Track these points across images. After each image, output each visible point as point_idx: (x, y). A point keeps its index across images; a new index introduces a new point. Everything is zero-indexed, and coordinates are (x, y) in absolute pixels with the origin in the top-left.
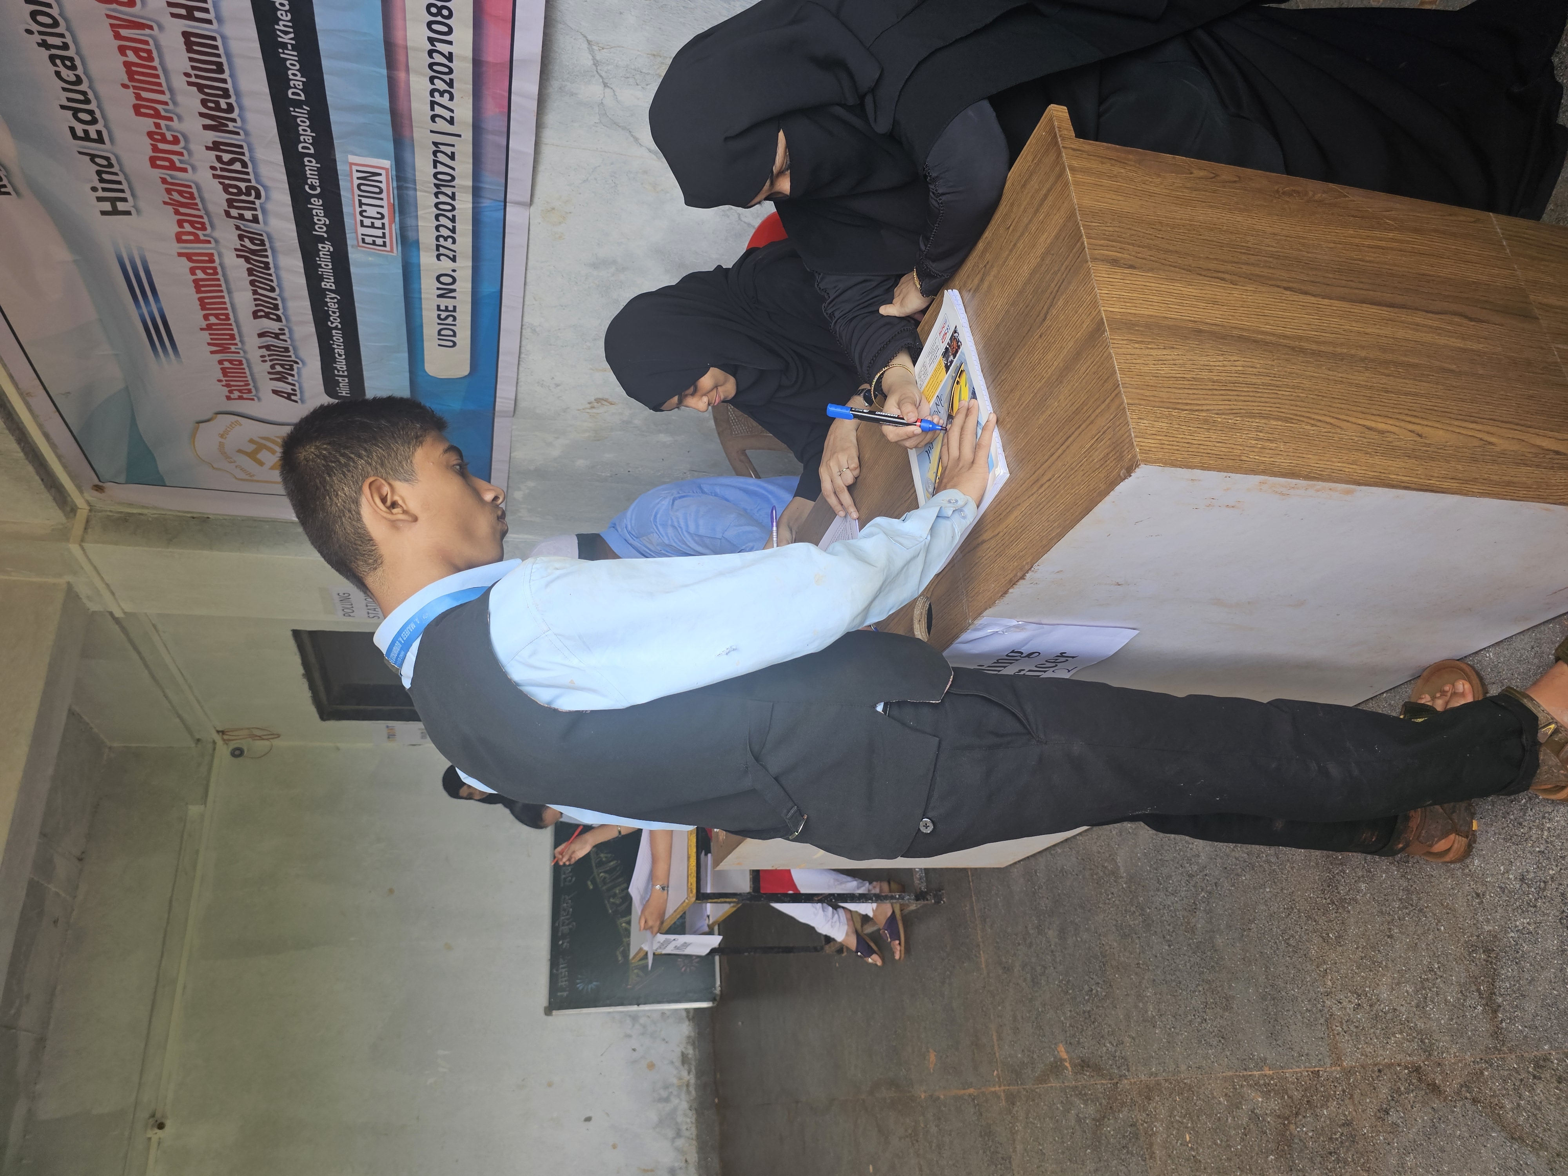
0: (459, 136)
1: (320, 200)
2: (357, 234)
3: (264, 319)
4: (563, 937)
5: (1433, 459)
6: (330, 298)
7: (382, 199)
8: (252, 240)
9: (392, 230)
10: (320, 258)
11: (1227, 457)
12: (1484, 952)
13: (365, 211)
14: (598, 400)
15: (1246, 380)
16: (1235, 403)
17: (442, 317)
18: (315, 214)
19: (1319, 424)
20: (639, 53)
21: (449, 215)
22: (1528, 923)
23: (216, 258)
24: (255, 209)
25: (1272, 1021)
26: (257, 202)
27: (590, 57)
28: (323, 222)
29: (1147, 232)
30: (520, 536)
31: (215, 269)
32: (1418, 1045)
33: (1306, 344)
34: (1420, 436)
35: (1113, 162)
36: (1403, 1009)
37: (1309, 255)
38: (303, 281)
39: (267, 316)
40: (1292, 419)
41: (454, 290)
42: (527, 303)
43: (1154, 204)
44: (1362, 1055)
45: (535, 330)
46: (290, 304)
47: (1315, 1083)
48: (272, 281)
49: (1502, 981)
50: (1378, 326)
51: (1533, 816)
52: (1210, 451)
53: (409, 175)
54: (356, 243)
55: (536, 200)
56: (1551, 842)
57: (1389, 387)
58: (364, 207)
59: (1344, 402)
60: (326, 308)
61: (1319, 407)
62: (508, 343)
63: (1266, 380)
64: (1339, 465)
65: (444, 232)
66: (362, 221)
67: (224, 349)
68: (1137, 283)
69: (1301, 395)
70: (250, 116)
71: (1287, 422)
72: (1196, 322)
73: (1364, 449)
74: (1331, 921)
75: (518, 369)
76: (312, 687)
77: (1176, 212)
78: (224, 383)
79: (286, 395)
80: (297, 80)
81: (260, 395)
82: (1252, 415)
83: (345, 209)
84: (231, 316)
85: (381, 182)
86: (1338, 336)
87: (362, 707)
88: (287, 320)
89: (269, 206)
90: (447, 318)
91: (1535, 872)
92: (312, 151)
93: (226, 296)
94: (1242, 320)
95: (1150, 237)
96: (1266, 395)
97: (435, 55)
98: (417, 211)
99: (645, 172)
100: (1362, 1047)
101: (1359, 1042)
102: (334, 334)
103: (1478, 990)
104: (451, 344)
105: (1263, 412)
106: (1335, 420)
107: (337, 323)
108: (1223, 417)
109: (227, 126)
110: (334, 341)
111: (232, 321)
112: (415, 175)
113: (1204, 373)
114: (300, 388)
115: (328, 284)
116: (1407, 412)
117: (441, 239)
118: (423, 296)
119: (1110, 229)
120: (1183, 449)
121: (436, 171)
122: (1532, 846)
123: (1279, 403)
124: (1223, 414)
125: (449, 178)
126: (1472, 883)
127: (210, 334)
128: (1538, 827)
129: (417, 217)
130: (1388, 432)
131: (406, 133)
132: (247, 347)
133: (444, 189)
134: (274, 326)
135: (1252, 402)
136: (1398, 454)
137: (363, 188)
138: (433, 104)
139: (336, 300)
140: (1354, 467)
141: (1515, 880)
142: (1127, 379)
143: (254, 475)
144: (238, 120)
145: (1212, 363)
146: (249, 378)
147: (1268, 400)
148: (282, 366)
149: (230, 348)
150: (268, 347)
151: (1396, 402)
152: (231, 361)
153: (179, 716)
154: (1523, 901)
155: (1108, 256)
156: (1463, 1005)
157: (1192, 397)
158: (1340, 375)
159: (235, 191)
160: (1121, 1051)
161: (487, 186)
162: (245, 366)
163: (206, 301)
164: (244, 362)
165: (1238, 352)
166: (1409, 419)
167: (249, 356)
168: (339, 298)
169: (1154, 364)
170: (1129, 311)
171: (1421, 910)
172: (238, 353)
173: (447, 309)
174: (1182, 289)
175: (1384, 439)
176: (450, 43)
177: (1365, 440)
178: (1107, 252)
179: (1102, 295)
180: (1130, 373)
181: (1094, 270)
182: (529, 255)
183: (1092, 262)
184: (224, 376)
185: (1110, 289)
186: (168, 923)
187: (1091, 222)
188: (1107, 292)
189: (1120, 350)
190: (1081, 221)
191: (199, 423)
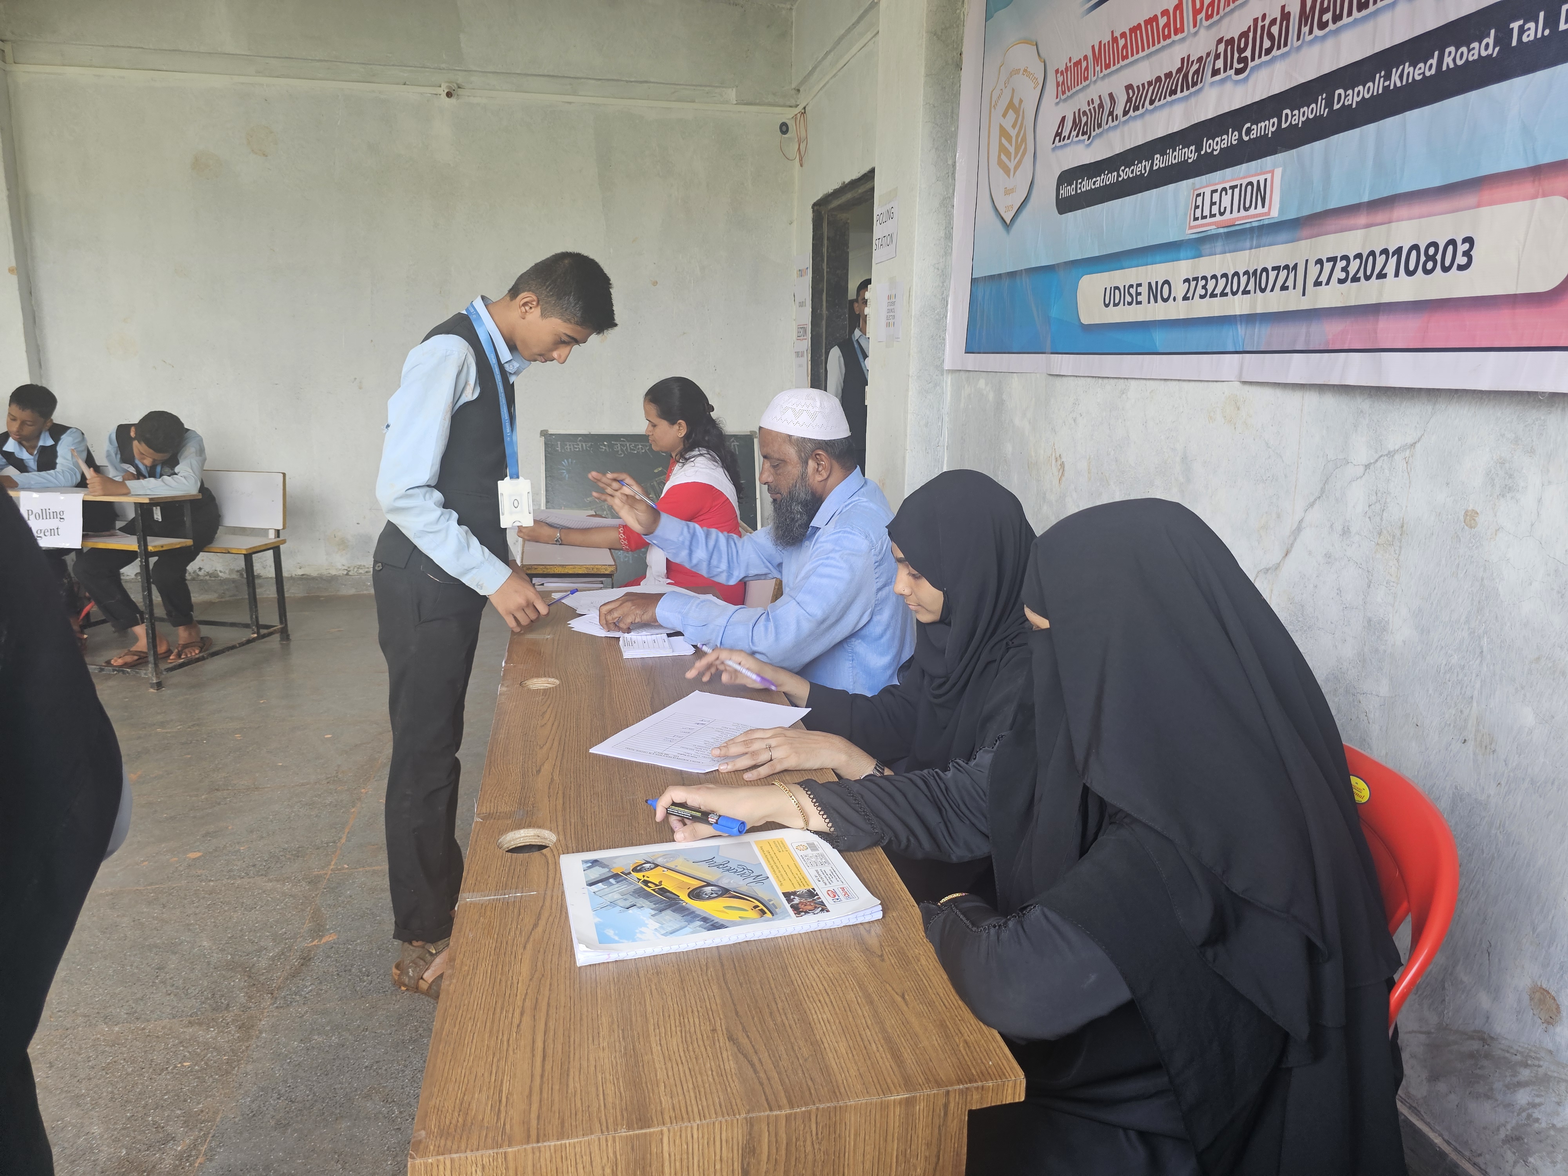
0: (1304, 295)
1: (1236, 142)
2: (1204, 187)
3: (1125, 97)
6: (1145, 166)
7: (1239, 211)
8: (1197, 72)
9: (1210, 226)
10: (1182, 149)
13: (1226, 194)
14: (1062, 465)
17: (1131, 289)
18: (1223, 137)
20: (1404, 508)
21: (1228, 290)
23: (1180, 36)
24: (1225, 71)
26: (1233, 71)
27: (1397, 447)
28: (1215, 148)
30: (949, 388)
31: (1169, 36)
38: (1160, 134)
39: (1129, 100)
41: (1156, 301)
42: (1148, 382)
45: (1123, 393)
46: (1137, 125)
48: (1160, 100)
53: (1265, 240)
54: (1197, 187)
55: (1247, 388)
58: (1230, 192)
60: (1136, 162)
65: (1211, 285)
66: (1216, 191)
67: (1097, 59)
70: (1316, 49)
75: (1089, 377)
76: (837, 193)
78: (1069, 65)
79: (1060, 131)
80: (1352, 97)
81: (1061, 104)
83: (1228, 171)
84: (1126, 62)
85: (1256, 208)
87: (826, 242)
88: (1125, 122)
89: (1229, 85)
90: (1131, 295)
92: (1284, 126)
93: (1145, 53)
97: (1384, 256)
98: (1230, 252)
99: (1279, 516)
102: (1113, 174)
104: (1107, 302)
107: (1123, 176)
109: (1306, 25)
110: (1107, 175)
111: (1122, 63)
112: (1264, 246)
114: (1065, 145)
115: (1159, 162)
117: (1204, 282)
118: (1149, 267)
121: (1270, 269)
125: (1263, 286)
127: (1109, 42)
129: (1225, 253)
131: (1306, 232)
132: (1100, 83)
133: (1252, 280)
134: (1119, 111)
137: (1249, 187)
138: (1333, 260)
139: (1143, 172)
142: (548, 1155)
143: (995, 108)
144: (1312, 37)
146: (1074, 90)
148: (1086, 123)
149: (1098, 66)
150: (1101, 106)
152: (1087, 68)
153: (814, 68)
155: (759, 1141)
159: (1242, 45)
161: (1256, 330)
162: (1084, 84)
163: (1138, 32)
164: (1087, 82)
167: (1092, 86)
168: (1146, 175)
170: (667, 1164)
172: (1094, 76)
173: (1139, 294)
176: (1397, 275)
178: (766, 1140)
179: (689, 1129)
180: (559, 1160)
181: (732, 1121)
182: (1193, 383)
183: (746, 1118)
184: (1074, 63)
185: (701, 1141)
186: (627, 82)
187: (817, 1123)
188: (695, 1136)
189: (597, 1148)
190: (817, 1109)
191: (1036, 45)
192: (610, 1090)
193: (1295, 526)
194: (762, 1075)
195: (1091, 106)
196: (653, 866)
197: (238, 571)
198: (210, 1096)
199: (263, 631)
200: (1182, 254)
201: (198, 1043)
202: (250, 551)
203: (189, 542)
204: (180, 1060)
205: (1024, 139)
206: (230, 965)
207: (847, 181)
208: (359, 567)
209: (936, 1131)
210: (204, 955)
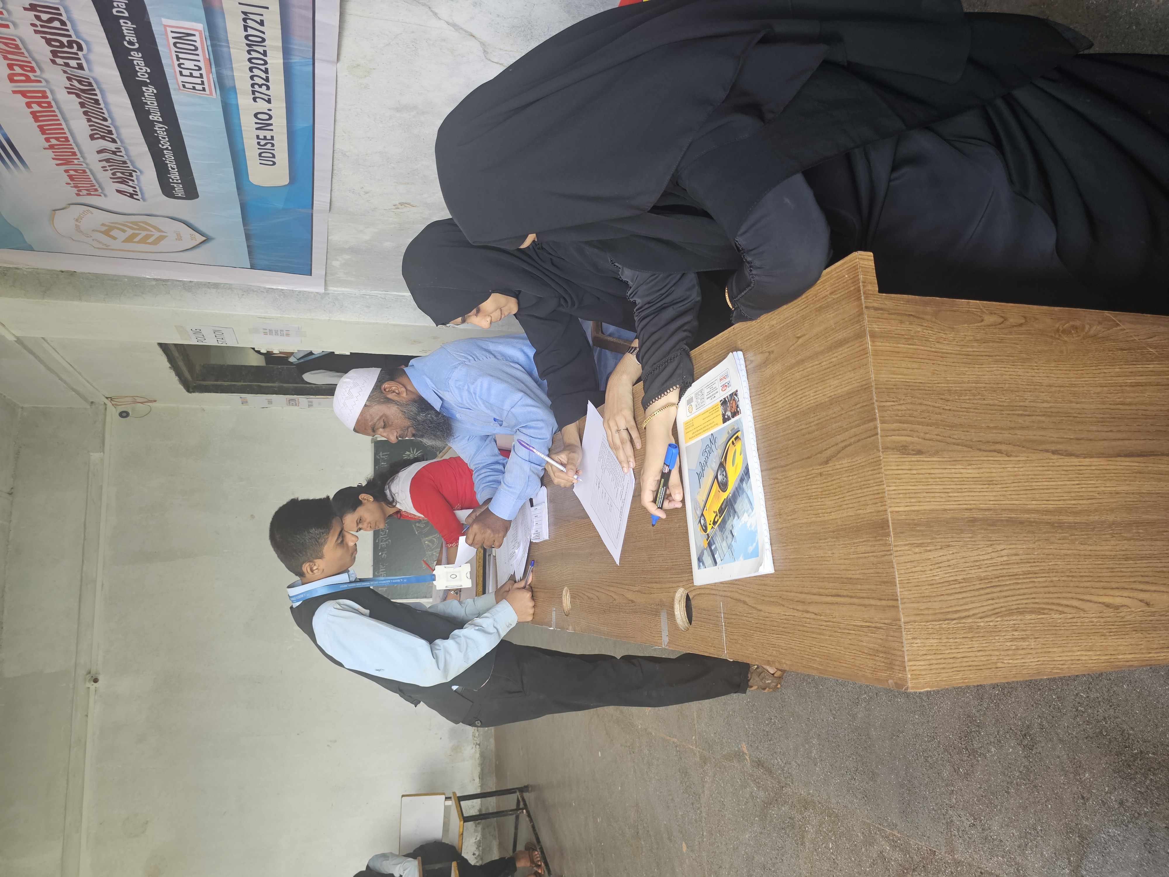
0: (267, 8)
1: (140, 54)
2: (177, 81)
3: (100, 140)
4: (382, 550)
5: (1155, 629)
6: (159, 128)
7: (198, 55)
8: (80, 82)
9: (209, 80)
10: (145, 97)
11: (985, 667)
12: (1079, 836)
13: (183, 64)
14: (401, 204)
15: (1010, 571)
16: (997, 601)
17: (261, 144)
18: (136, 64)
19: (1066, 610)
21: (263, 68)
22: (1118, 834)
23: (49, 94)
24: (79, 59)
25: (905, 804)
26: (79, 53)
28: (144, 71)
29: (937, 405)
30: (339, 289)
31: (49, 103)
32: (1014, 871)
33: (1065, 517)
34: (1148, 604)
35: (911, 318)
36: (1008, 844)
37: (1078, 406)
38: (132, 114)
39: (103, 138)
40: (1044, 609)
41: (271, 125)
42: (337, 135)
43: (945, 368)
44: (970, 857)
45: (345, 154)
46: (124, 132)
47: (931, 857)
48: (103, 113)
49: (1089, 862)
50: (1127, 482)
51: (1141, 765)
52: (971, 663)
53: (222, 36)
54: (177, 87)
55: (342, 58)
56: (1151, 790)
57: (1129, 553)
58: (182, 61)
59: (1090, 579)
60: (156, 135)
61: (1068, 589)
62: (321, 165)
63: (1026, 568)
64: (1078, 653)
65: (258, 80)
66: (181, 72)
67: (67, 162)
68: (923, 471)
69: (1054, 579)
71: (1040, 613)
72: (971, 509)
73: (1101, 631)
74: (962, 760)
75: (332, 181)
76: (179, 373)
77: (964, 374)
78: (72, 185)
79: (129, 195)
81: (106, 192)
82: (1010, 612)
83: (164, 61)
84: (70, 138)
86: (1093, 501)
87: (219, 383)
88: (122, 141)
89: (92, 57)
90: (266, 144)
91: (1133, 804)
92: (126, 15)
93: (62, 123)
94: (1012, 499)
95: (938, 410)
96: (1024, 586)
98: (232, 64)
99: (444, 40)
100: (971, 852)
101: (969, 847)
102: (166, 153)
103: (1069, 859)
104: (272, 163)
105: (1020, 606)
106: (1080, 602)
107: (167, 145)
108: (986, 619)
110: (166, 158)
111: (72, 142)
112: (227, 37)
113: (973, 571)
114: (141, 190)
115: (156, 116)
116: (1141, 579)
117: (256, 86)
118: (243, 128)
119: (903, 407)
120: (949, 666)
121: (246, 33)
122: (1135, 785)
123: (1035, 593)
124: (987, 616)
125: (260, 40)
126: (1080, 788)
127: (53, 152)
128: (1143, 774)
129: (232, 68)
130: (1122, 606)
131: (216, 3)
132: (89, 161)
133: (255, 48)
134: (111, 146)
135: (1012, 596)
136: (1128, 629)
137: (178, 45)
139: (164, 129)
140: (1090, 653)
141: (1115, 801)
142: (906, 593)
143: (109, 246)
145: (981, 558)
146: (94, 182)
147: (1026, 591)
148: (122, 173)
149: (73, 162)
150: (107, 160)
151: (1132, 570)
152: (76, 171)
153: (74, 390)
154: (1118, 818)
155: (898, 442)
156: (1055, 863)
157: (962, 602)
158: (1090, 548)
159: (57, 44)
160: (788, 768)
161: (296, 47)
162: (89, 173)
163: (45, 128)
164: (87, 171)
165: (1005, 539)
166: (1141, 587)
167: (91, 167)
168: (167, 128)
169: (931, 570)
170: (913, 508)
171: (1035, 786)
172: (81, 165)
173: (265, 138)
174: (962, 471)
175: (1118, 615)
177: (1102, 620)
178: (898, 437)
179: (890, 492)
180: (909, 585)
181: (884, 462)
182: (338, 99)
183: (883, 452)
184: (71, 181)
185: (898, 484)
186: (85, 539)
187: (886, 401)
188: (894, 488)
189: (902, 558)
190: (877, 401)
191: (55, 210)
192: (861, 549)
193: (451, 28)
194: (852, 440)
195: (108, 168)
196: (702, 518)
197: (476, 826)
198: (853, 828)
199: (522, 805)
200: (233, 102)
201: (816, 838)
202: (462, 818)
203: (454, 865)
204: (827, 850)
205: (135, 223)
206: (763, 818)
207: (168, 365)
208: (474, 736)
209: (893, 316)
210: (756, 836)
